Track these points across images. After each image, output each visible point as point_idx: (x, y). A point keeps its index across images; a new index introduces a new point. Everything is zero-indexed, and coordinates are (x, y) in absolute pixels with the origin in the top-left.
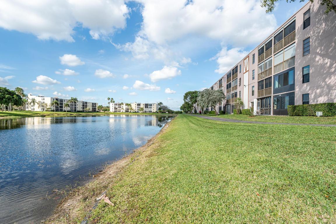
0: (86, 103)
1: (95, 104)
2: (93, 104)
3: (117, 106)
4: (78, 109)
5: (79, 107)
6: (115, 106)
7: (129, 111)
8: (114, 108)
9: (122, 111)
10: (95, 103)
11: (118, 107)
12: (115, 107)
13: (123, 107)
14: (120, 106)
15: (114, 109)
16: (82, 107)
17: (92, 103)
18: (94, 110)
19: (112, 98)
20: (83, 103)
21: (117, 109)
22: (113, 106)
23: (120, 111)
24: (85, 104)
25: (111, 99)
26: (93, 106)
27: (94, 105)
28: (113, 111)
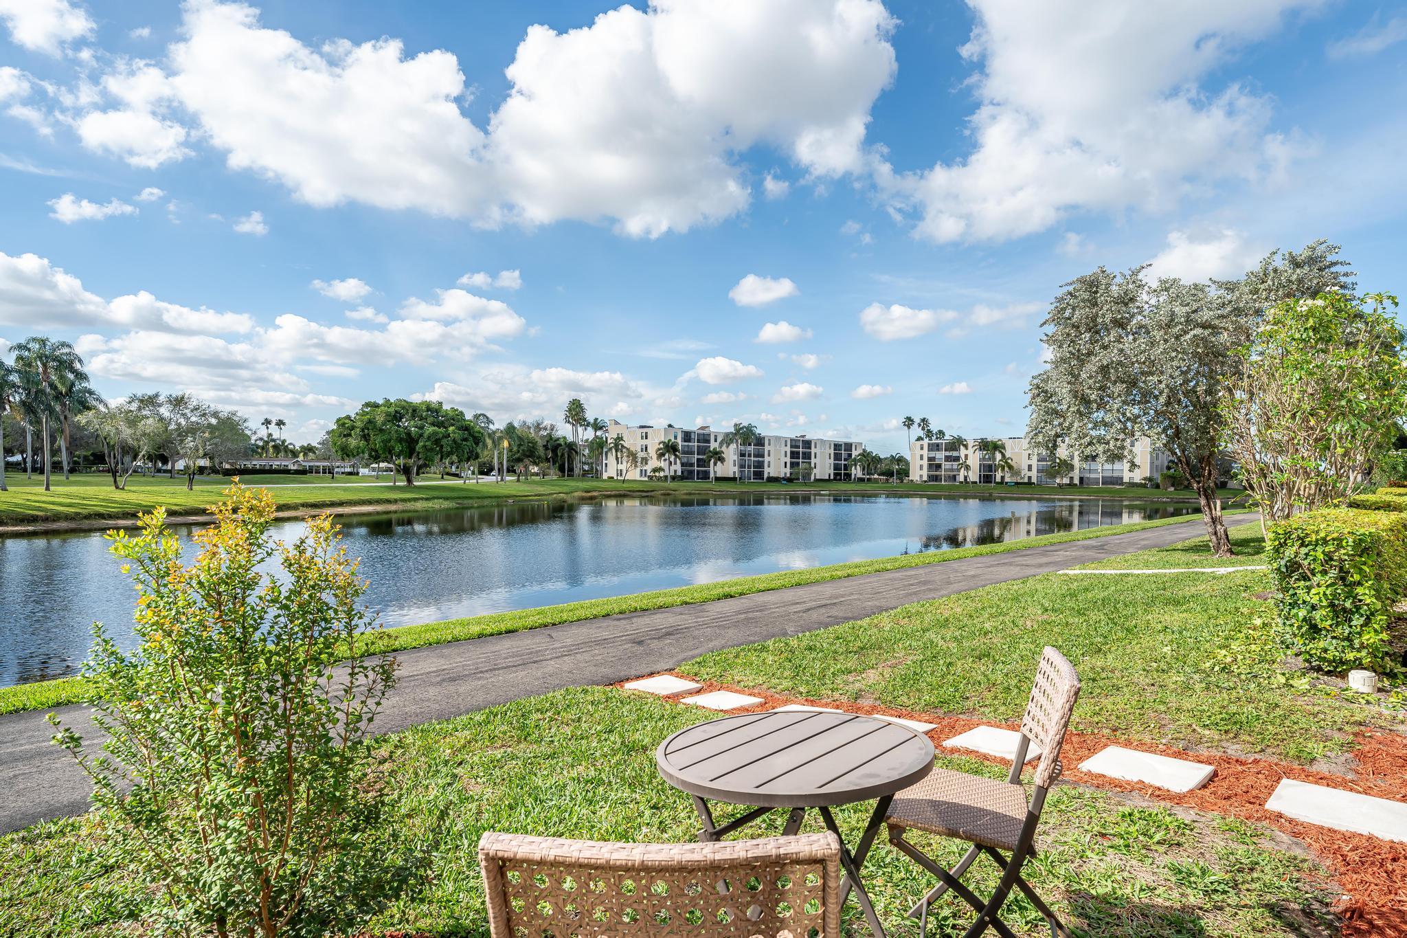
0: (808, 444)
1: (849, 446)
2: (837, 446)
3: (940, 455)
4: (769, 471)
5: (777, 464)
6: (932, 454)
7: (998, 479)
8: (925, 463)
9: (962, 479)
10: (846, 444)
11: (948, 459)
12: (930, 459)
13: (966, 456)
14: (955, 454)
15: (925, 468)
16: (788, 460)
17: (835, 445)
18: (841, 474)
19: (923, 420)
20: (791, 447)
21: (939, 466)
22: (925, 452)
23: (954, 477)
24: (801, 450)
25: (917, 420)
26: (837, 457)
27: (841, 451)
28: (921, 476)
